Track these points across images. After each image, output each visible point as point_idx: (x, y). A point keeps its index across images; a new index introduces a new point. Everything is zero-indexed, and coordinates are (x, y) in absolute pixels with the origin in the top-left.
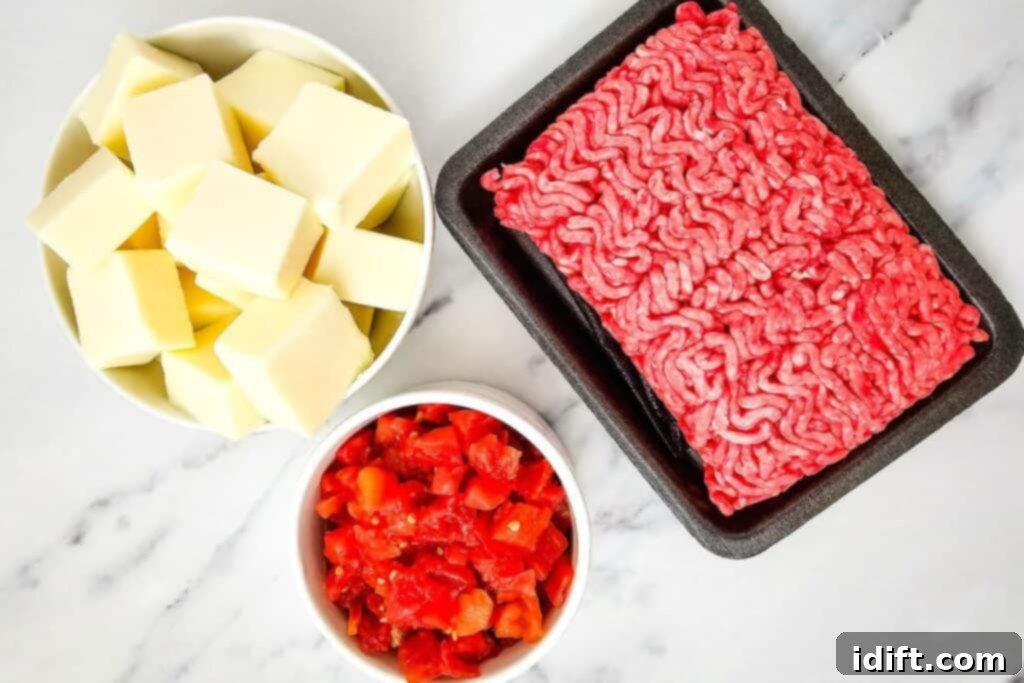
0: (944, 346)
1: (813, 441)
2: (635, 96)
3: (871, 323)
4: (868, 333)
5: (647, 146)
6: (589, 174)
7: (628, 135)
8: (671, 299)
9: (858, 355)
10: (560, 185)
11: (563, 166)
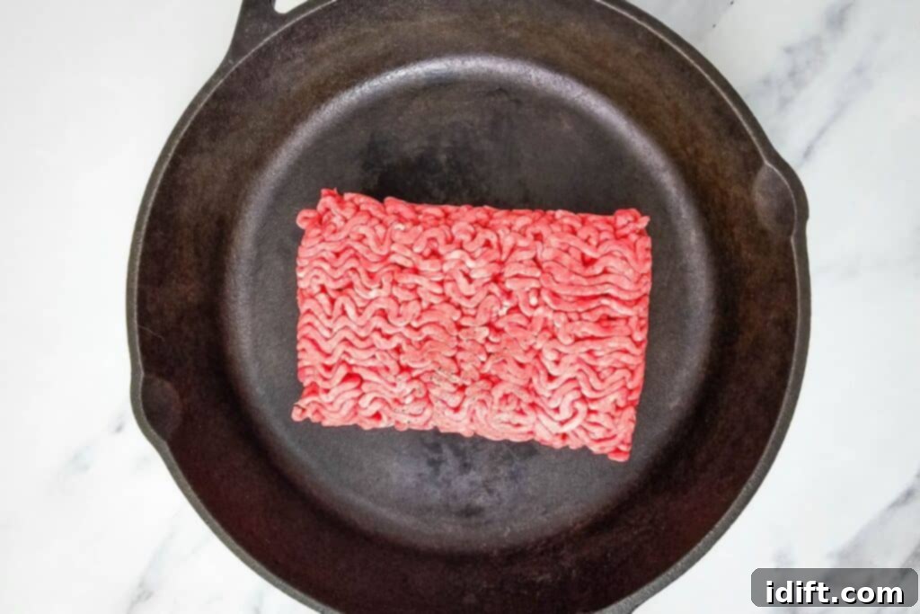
0: (624, 258)
1: (612, 384)
2: (321, 305)
3: (568, 296)
4: (573, 302)
5: (354, 327)
6: (342, 371)
7: (339, 330)
8: (454, 393)
9: (580, 319)
10: (335, 391)
11: (325, 379)
